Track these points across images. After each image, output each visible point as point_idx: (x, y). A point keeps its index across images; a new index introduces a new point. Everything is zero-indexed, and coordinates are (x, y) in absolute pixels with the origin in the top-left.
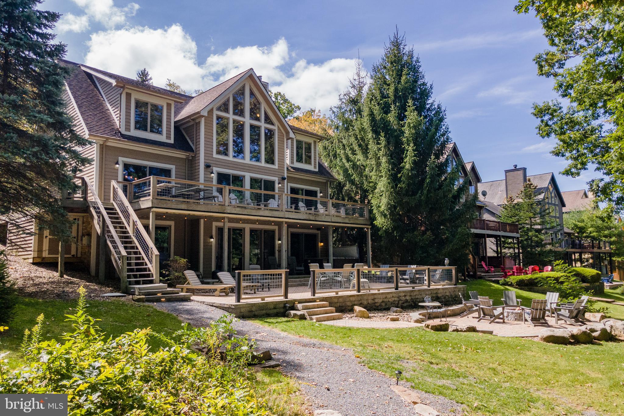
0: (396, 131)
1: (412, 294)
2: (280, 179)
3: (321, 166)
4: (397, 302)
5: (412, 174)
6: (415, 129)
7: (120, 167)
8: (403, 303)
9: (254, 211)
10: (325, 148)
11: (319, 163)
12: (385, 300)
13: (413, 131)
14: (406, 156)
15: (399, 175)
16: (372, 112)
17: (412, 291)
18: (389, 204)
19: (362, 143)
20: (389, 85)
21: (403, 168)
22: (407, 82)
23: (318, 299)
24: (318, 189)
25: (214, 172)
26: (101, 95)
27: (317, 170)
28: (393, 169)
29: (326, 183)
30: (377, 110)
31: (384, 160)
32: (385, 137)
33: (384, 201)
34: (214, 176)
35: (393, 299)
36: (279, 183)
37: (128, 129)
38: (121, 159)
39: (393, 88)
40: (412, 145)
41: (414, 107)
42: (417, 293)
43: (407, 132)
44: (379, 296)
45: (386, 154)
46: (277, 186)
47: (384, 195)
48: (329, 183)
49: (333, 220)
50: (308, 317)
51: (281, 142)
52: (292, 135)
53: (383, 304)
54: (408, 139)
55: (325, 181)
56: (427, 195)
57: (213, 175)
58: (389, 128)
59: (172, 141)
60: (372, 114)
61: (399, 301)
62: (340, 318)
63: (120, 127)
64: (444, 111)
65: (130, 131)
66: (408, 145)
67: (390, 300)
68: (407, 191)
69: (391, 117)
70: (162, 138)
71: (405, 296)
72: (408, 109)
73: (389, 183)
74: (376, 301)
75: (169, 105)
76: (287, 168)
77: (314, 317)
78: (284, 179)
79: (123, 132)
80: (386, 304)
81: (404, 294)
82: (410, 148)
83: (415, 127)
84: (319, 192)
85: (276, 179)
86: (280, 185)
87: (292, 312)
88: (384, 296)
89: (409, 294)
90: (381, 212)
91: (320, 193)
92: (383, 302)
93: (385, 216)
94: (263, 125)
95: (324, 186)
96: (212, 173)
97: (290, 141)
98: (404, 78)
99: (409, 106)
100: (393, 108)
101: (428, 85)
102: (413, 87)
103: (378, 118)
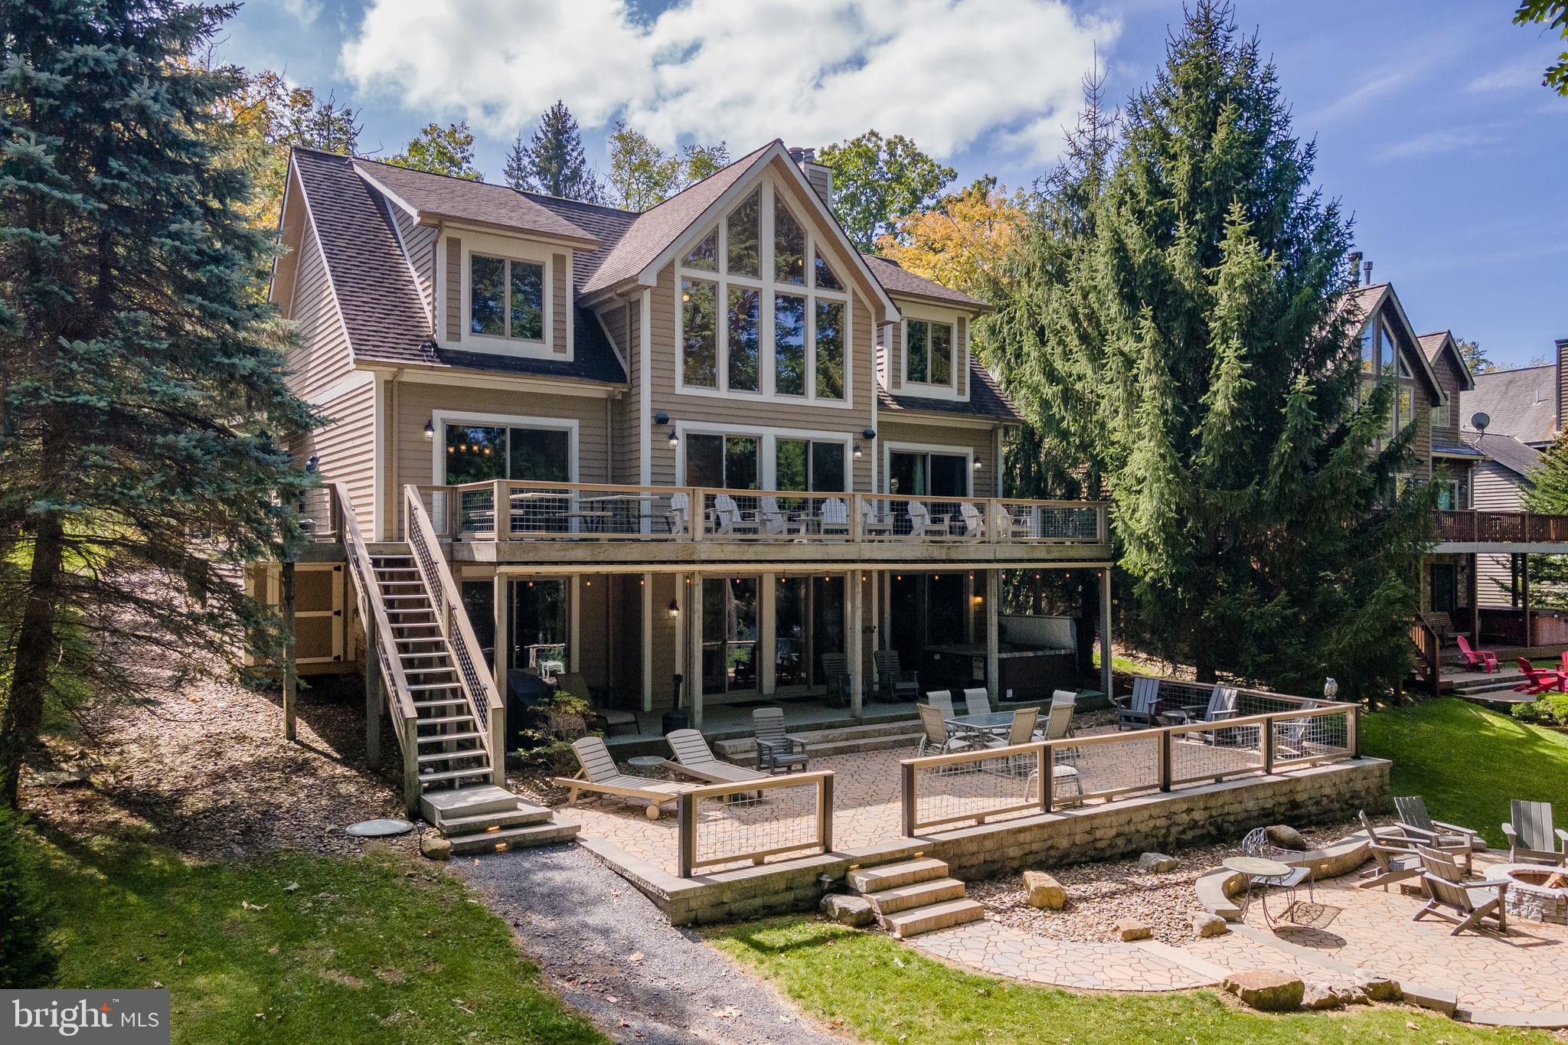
0: (1190, 296)
1: (1212, 803)
2: (861, 437)
3: (979, 384)
4: (1163, 831)
5: (1235, 428)
6: (1250, 293)
7: (436, 437)
8: (1184, 832)
9: (775, 549)
10: (993, 331)
11: (973, 373)
12: (1126, 829)
13: (1244, 299)
14: (1218, 377)
15: (1194, 432)
16: (1120, 241)
17: (1213, 795)
18: (1160, 514)
19: (1090, 330)
20: (1174, 157)
21: (1206, 408)
22: (1231, 147)
23: (917, 849)
24: (968, 451)
25: (679, 433)
26: (398, 242)
27: (966, 398)
28: (1177, 409)
29: (991, 434)
30: (1133, 235)
31: (1148, 384)
32: (1154, 319)
33: (1147, 505)
34: (678, 444)
35: (1151, 824)
36: (856, 449)
37: (454, 334)
38: (439, 415)
39: (1187, 168)
40: (1235, 343)
41: (1246, 226)
42: (1228, 798)
43: (1224, 301)
44: (1108, 820)
45: (1157, 365)
46: (850, 456)
47: (1146, 491)
48: (1001, 433)
49: (999, 556)
50: (881, 918)
51: (862, 336)
52: (891, 314)
53: (1120, 842)
54: (1225, 324)
55: (989, 427)
56: (1281, 488)
57: (674, 442)
58: (1169, 288)
59: (569, 356)
60: (1119, 249)
61: (1168, 828)
62: (974, 918)
63: (435, 331)
64: (1349, 225)
65: (459, 340)
66: (1225, 341)
67: (1143, 828)
68: (1220, 473)
69: (1178, 258)
70: (543, 350)
71: (1189, 811)
72: (1229, 231)
73: (1163, 456)
74: (1098, 834)
75: (559, 260)
76: (881, 403)
77: (899, 921)
78: (868, 436)
79: (443, 343)
80: (1129, 841)
81: (1185, 807)
82: (1230, 353)
83: (1247, 287)
84: (971, 458)
85: (847, 438)
86: (859, 454)
87: (839, 901)
88: (1124, 818)
89: (1202, 804)
90: (1139, 538)
91: (976, 460)
92: (1118, 835)
93: (1151, 548)
94: (811, 292)
95: (986, 441)
96: (672, 436)
97: (888, 330)
98: (1221, 134)
99: (1233, 223)
100: (1182, 229)
101: (1301, 147)
102: (1250, 161)
103: (1139, 259)
